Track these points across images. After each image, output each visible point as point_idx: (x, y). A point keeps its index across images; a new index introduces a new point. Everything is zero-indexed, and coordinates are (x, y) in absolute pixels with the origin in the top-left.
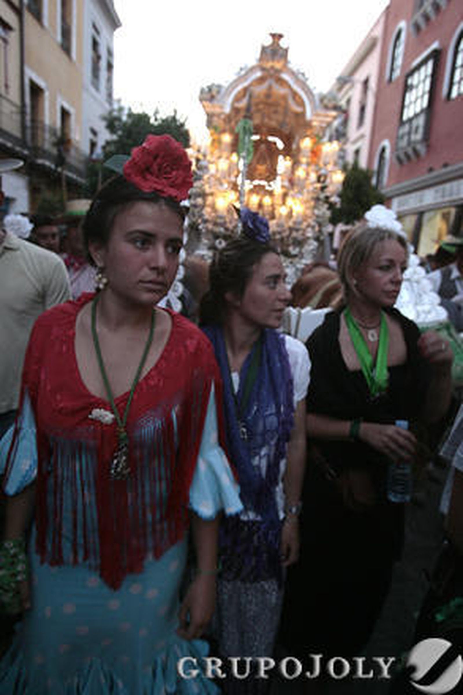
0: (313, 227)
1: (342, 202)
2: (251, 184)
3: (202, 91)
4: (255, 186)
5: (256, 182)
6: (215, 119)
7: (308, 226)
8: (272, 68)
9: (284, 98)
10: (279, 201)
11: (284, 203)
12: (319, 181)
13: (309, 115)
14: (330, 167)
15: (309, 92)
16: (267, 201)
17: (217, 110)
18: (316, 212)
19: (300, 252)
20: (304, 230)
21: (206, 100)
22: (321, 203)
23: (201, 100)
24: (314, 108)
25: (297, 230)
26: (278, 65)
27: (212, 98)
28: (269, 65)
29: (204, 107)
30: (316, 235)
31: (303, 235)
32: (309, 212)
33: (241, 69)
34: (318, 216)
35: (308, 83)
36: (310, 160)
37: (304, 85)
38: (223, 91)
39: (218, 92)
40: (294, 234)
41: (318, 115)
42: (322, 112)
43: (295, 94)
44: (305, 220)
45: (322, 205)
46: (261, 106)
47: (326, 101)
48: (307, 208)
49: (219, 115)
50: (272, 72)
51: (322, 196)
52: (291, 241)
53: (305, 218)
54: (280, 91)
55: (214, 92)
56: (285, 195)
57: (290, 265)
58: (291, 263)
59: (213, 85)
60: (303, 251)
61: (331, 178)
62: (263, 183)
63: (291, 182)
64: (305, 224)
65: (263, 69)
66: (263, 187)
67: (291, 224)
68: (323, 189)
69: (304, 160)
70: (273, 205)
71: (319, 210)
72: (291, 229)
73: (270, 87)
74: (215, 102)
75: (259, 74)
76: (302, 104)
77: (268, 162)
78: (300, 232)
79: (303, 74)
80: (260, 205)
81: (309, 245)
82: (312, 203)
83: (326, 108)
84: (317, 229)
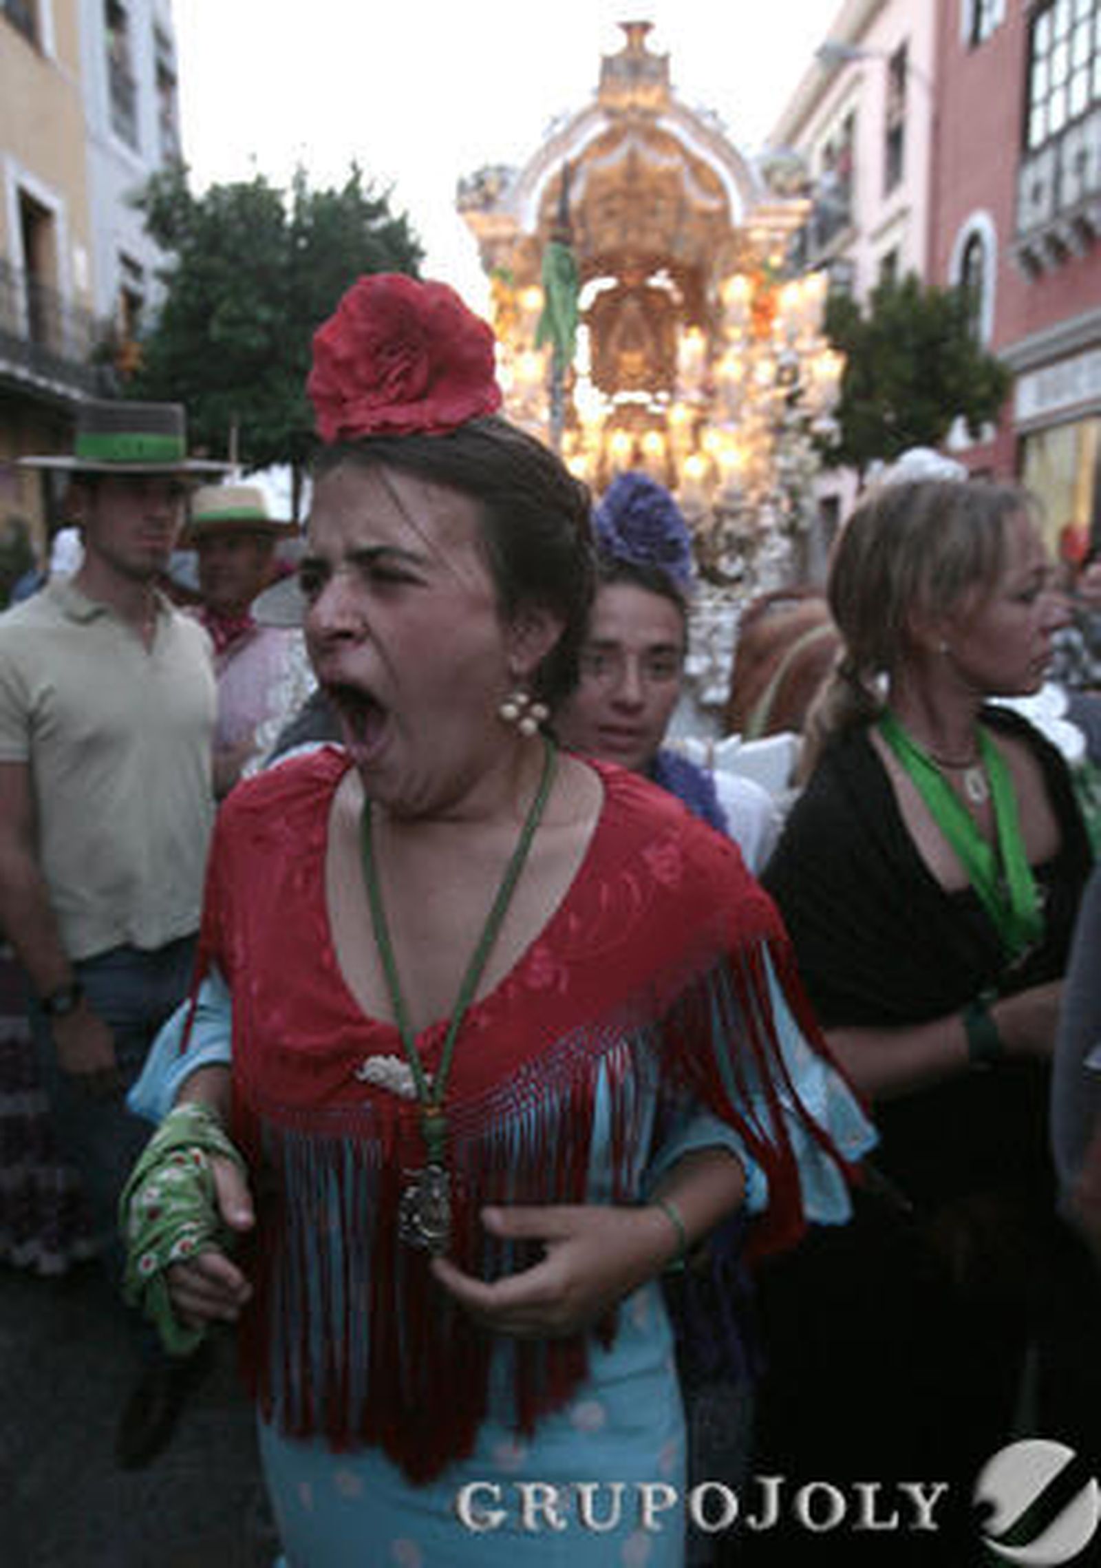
0: (775, 502)
1: (845, 431)
2: (608, 402)
3: (462, 187)
4: (621, 408)
5: (623, 397)
6: (502, 253)
7: (763, 500)
8: (633, 107)
9: (673, 177)
10: (683, 441)
11: (696, 447)
12: (779, 382)
13: (738, 217)
14: (805, 344)
15: (733, 158)
16: (653, 444)
17: (505, 230)
18: (781, 462)
19: (748, 567)
20: (754, 513)
21: (474, 207)
22: (790, 436)
23: (462, 209)
24: (750, 198)
25: (734, 514)
26: (647, 99)
27: (488, 202)
28: (625, 100)
29: (471, 225)
30: (785, 523)
31: (753, 522)
32: (761, 464)
33: (555, 121)
34: (785, 472)
35: (728, 135)
36: (752, 329)
37: (718, 142)
38: (513, 180)
39: (503, 184)
40: (729, 525)
41: (763, 214)
42: (773, 203)
43: (697, 167)
44: (753, 485)
45: (796, 441)
46: (617, 204)
47: (779, 177)
48: (756, 454)
49: (511, 241)
50: (634, 118)
51: (793, 417)
52: (721, 542)
53: (753, 480)
54: (659, 162)
55: (492, 187)
56: (697, 426)
57: (725, 604)
58: (727, 598)
59: (486, 169)
60: (756, 563)
61: (810, 372)
62: (641, 397)
63: (709, 391)
64: (753, 496)
65: (611, 113)
66: (642, 408)
67: (716, 498)
68: (791, 401)
69: (734, 333)
70: (669, 453)
71: (787, 453)
72: (719, 513)
73: (632, 157)
74: (497, 211)
75: (600, 127)
76: (719, 190)
77: (649, 345)
78: (745, 517)
79: (714, 114)
80: (638, 456)
81: (771, 549)
82: (767, 441)
83: (781, 192)
84: (785, 505)
